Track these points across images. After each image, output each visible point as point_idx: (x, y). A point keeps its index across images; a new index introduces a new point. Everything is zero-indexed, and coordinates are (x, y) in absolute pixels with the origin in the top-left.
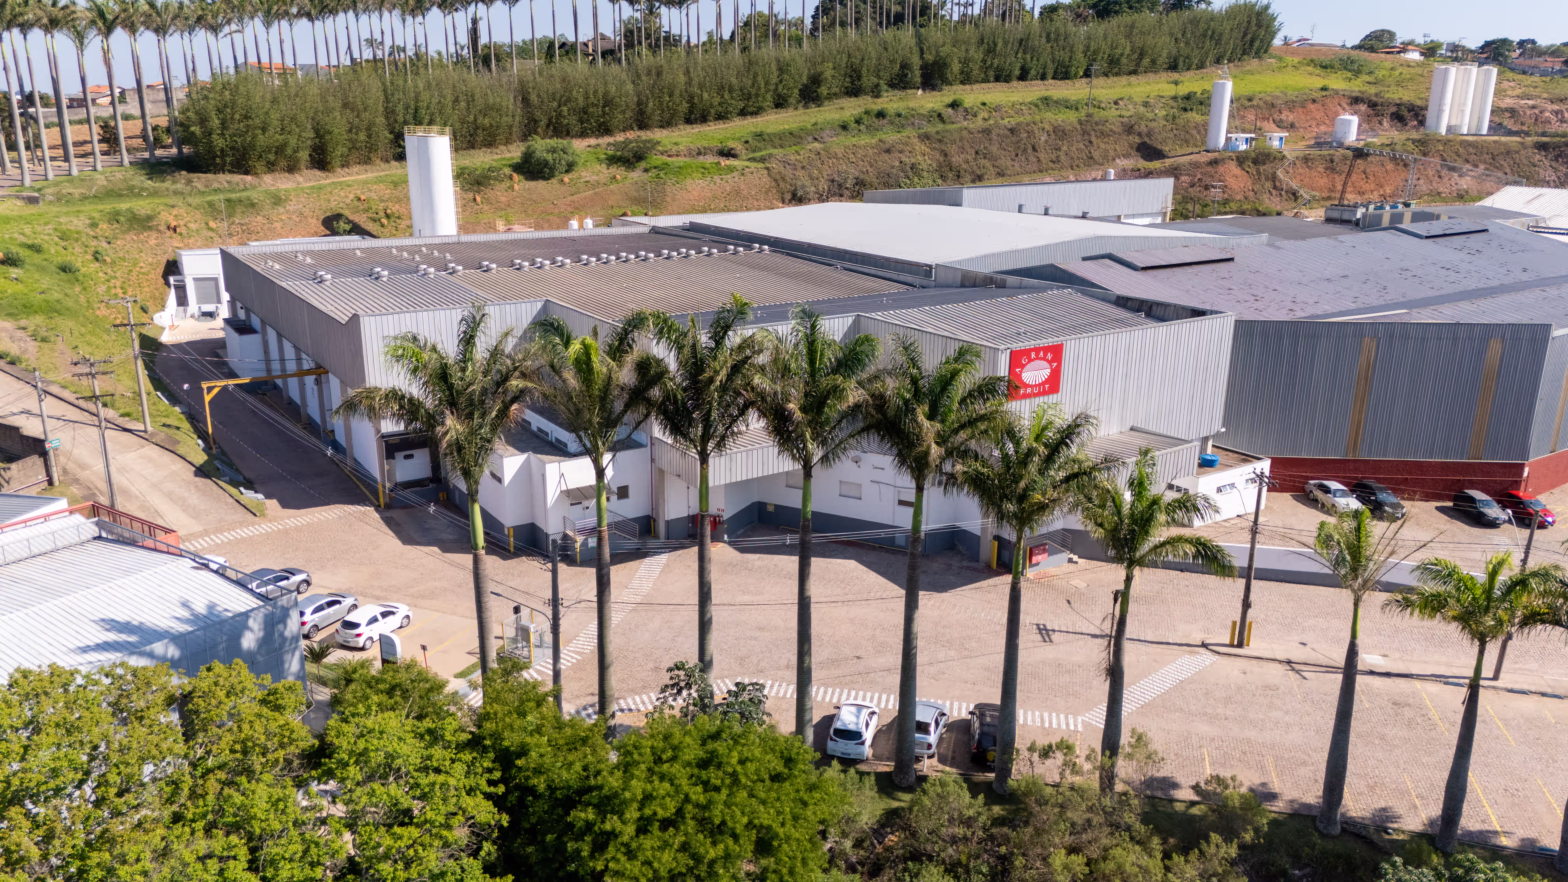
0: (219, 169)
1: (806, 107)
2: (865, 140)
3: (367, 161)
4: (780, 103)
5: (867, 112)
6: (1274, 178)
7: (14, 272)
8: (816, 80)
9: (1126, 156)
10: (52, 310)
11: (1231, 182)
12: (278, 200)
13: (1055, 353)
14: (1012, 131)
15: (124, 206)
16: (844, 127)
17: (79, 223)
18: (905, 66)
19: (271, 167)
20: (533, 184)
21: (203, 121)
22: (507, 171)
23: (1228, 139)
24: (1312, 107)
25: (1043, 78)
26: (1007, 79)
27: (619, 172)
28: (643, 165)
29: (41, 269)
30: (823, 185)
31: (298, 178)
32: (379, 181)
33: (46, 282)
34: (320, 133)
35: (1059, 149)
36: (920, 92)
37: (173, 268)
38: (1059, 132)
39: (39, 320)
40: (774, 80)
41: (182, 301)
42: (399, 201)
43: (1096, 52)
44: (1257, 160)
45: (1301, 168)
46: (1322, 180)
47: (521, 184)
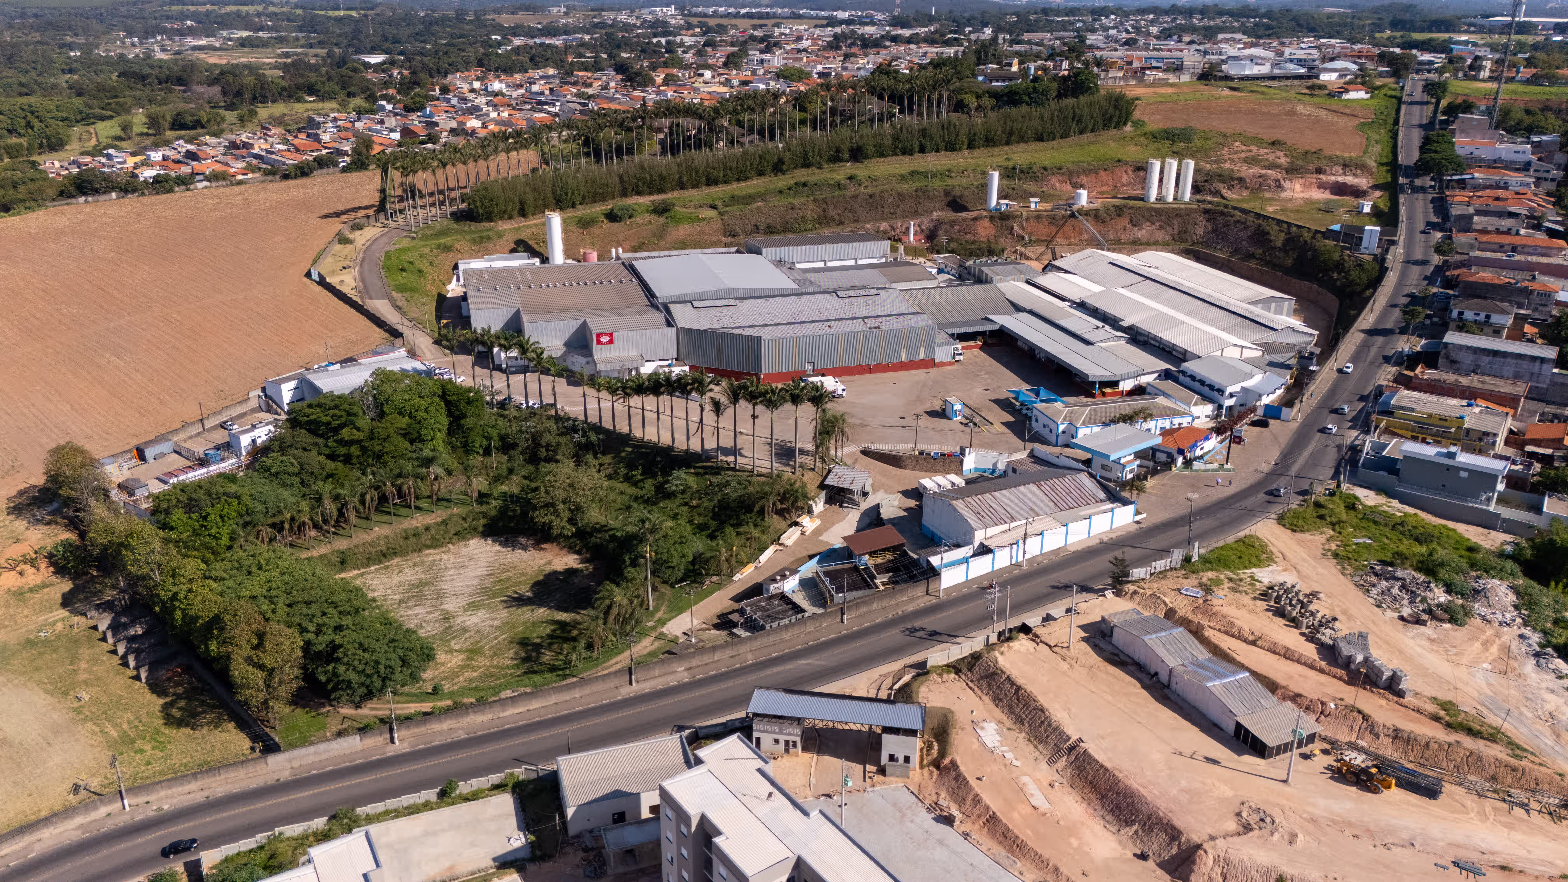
0: (481, 221)
1: (776, 175)
2: (784, 202)
4: (761, 174)
5: (796, 184)
6: (1012, 228)
7: (404, 274)
8: (781, 161)
9: (941, 210)
10: (413, 290)
11: (981, 230)
12: (500, 235)
13: (611, 335)
14: (871, 196)
15: (442, 241)
16: (780, 192)
17: (426, 250)
18: (838, 151)
19: (501, 218)
20: (612, 224)
22: (602, 218)
23: (998, 203)
24: (1103, 173)
25: (937, 151)
26: (911, 153)
27: (654, 218)
28: (667, 215)
29: (412, 272)
30: (749, 228)
31: (513, 222)
33: (412, 278)
34: (522, 203)
35: (898, 206)
36: (849, 164)
37: (456, 267)
38: (901, 196)
39: (408, 293)
41: (458, 280)
43: (975, 135)
44: (1002, 218)
45: (1032, 222)
46: (1044, 230)
47: (607, 225)
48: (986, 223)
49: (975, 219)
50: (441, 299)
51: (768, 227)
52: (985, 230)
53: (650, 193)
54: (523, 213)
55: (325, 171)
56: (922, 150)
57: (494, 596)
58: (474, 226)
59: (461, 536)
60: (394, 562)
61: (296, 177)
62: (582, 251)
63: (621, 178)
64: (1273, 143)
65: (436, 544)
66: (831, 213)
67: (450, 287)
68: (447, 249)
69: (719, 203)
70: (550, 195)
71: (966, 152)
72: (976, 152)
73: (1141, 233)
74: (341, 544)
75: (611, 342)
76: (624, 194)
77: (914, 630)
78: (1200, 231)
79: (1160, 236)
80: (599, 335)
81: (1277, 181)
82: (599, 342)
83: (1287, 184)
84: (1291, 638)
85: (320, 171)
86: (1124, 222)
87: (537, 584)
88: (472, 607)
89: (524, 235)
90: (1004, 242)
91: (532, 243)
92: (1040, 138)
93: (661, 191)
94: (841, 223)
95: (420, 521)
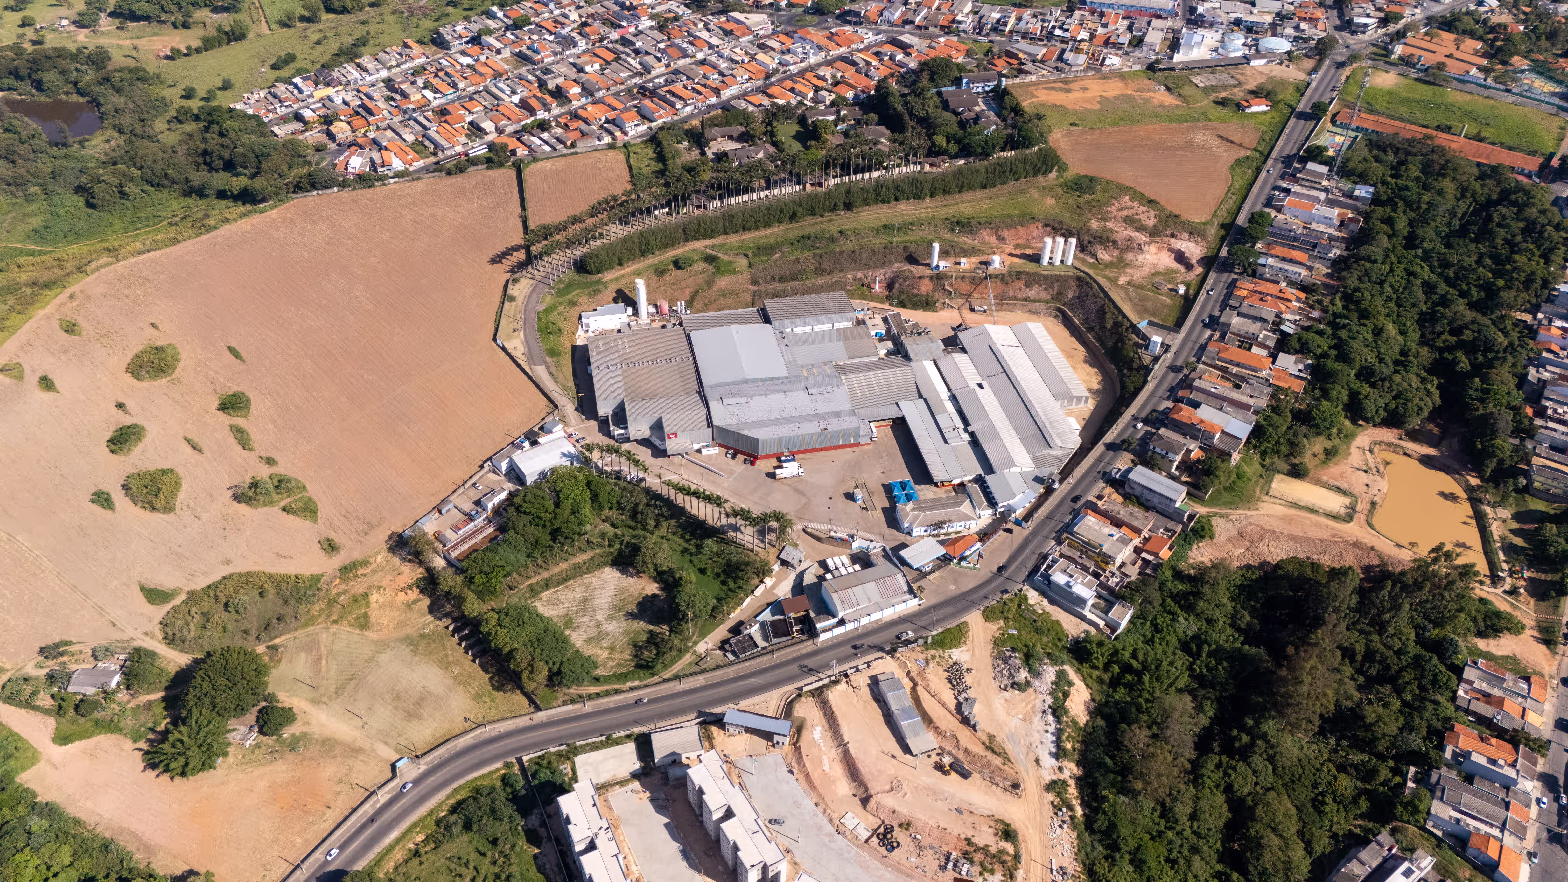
0: (593, 273)
1: (791, 222)
2: (793, 254)
5: (803, 233)
6: (945, 285)
7: (551, 336)
9: (901, 262)
10: (558, 351)
11: (923, 287)
12: (606, 286)
13: (676, 434)
15: (571, 295)
16: (792, 243)
17: (562, 308)
19: (608, 269)
20: (678, 272)
22: (671, 265)
23: (938, 264)
25: (907, 199)
26: (888, 202)
27: (705, 266)
28: (714, 264)
29: (555, 333)
30: (768, 278)
31: (614, 272)
32: (629, 273)
33: (556, 339)
34: (621, 256)
36: (842, 214)
37: (580, 318)
38: (874, 250)
39: (556, 356)
41: (582, 330)
44: (939, 278)
45: (960, 281)
46: (965, 287)
47: (675, 272)
48: (927, 281)
49: (920, 278)
50: (573, 350)
51: (781, 277)
52: (926, 287)
53: (704, 239)
54: (620, 264)
56: (896, 199)
57: (619, 611)
58: (589, 278)
59: (600, 566)
60: (571, 582)
61: (456, 175)
62: (658, 301)
63: (684, 232)
64: (1151, 201)
65: (589, 571)
66: (825, 265)
67: (577, 335)
68: (573, 304)
69: (750, 254)
71: (928, 199)
72: (935, 200)
73: (1032, 293)
75: (675, 437)
76: (686, 240)
77: (803, 666)
78: (1070, 294)
79: (1044, 295)
80: (669, 434)
81: (1141, 244)
82: (669, 438)
83: (1146, 248)
84: (948, 695)
86: (1021, 284)
87: (639, 604)
88: (610, 618)
89: (621, 285)
90: (938, 295)
91: (626, 293)
92: (984, 187)
93: (710, 237)
94: (830, 272)
95: (581, 558)
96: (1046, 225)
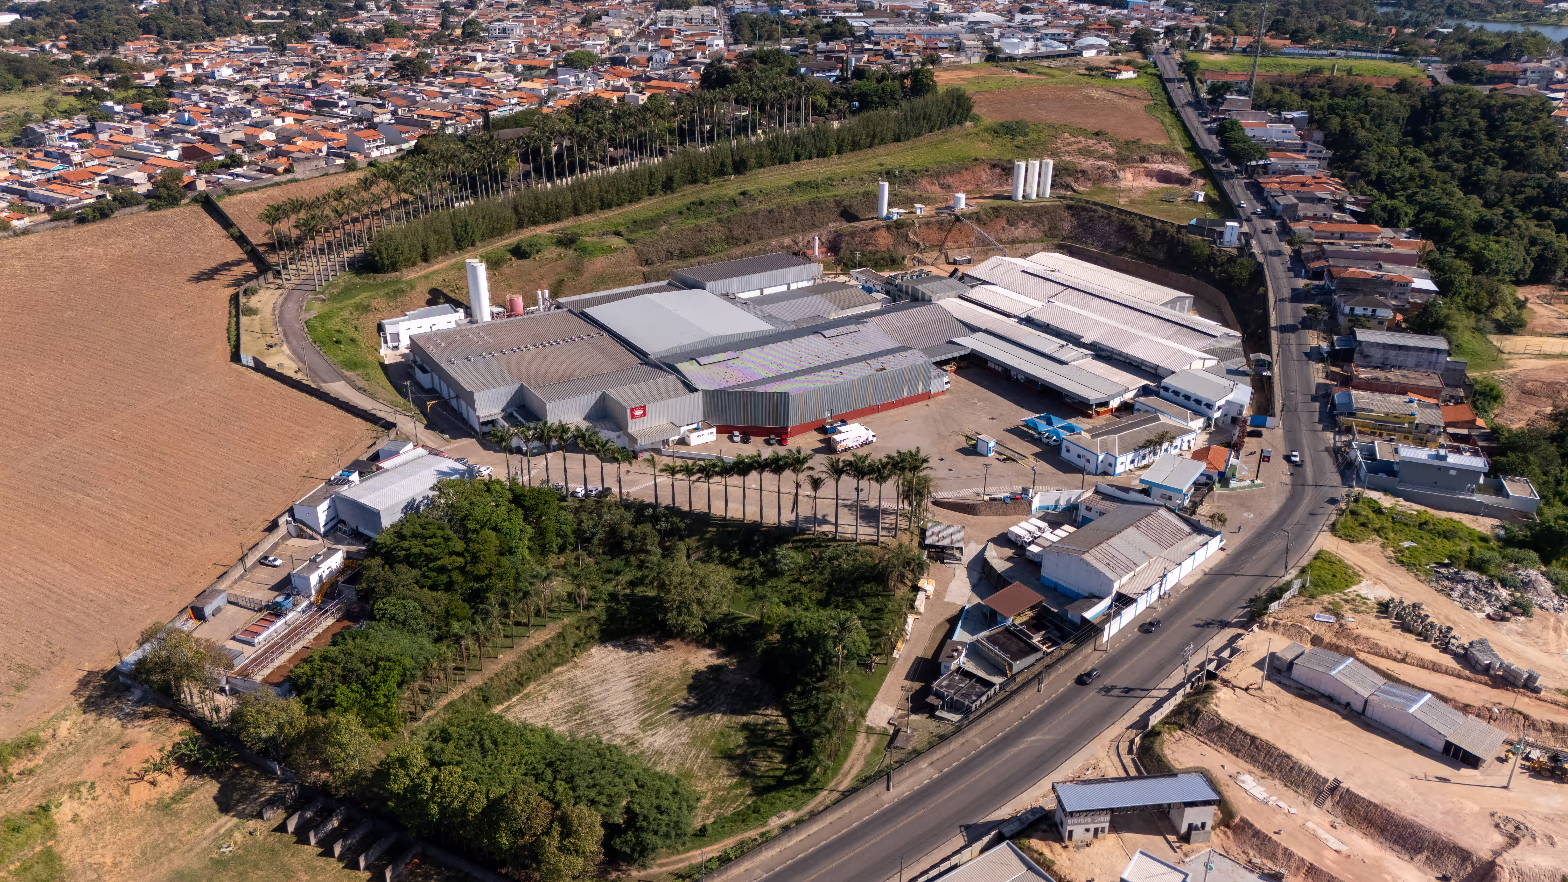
0: (386, 271)
2: (688, 224)
3: (444, 253)
4: (651, 193)
5: (693, 203)
6: (907, 236)
7: (341, 347)
8: (670, 179)
9: (836, 221)
10: (359, 364)
11: (881, 241)
12: (410, 286)
13: (644, 407)
14: (769, 212)
15: (356, 300)
16: (681, 213)
17: (346, 313)
18: (720, 164)
19: (406, 267)
20: (522, 261)
21: (380, 253)
22: (509, 256)
23: (890, 212)
24: (966, 173)
25: (810, 158)
26: (789, 162)
27: (562, 251)
28: (574, 246)
29: (347, 343)
30: (663, 254)
31: (419, 269)
32: (452, 267)
33: (352, 350)
34: (425, 248)
35: (796, 220)
36: (732, 177)
37: (380, 328)
38: (797, 210)
39: (358, 370)
40: (647, 182)
41: (385, 342)
42: (461, 279)
43: (839, 139)
44: (897, 227)
45: (924, 229)
46: (935, 235)
47: (516, 263)
48: (883, 233)
49: (873, 229)
50: (384, 368)
51: (682, 252)
52: (884, 239)
53: (547, 222)
54: (426, 258)
55: (128, 210)
56: (797, 158)
57: (659, 708)
58: (380, 278)
59: (580, 646)
60: (531, 687)
61: (94, 219)
62: (508, 296)
63: (515, 209)
64: (1097, 134)
65: (562, 660)
66: (737, 232)
67: (382, 352)
68: (365, 309)
69: (622, 229)
70: (451, 236)
71: (835, 157)
72: (846, 157)
73: (1018, 232)
74: (475, 680)
75: (644, 414)
76: (520, 226)
78: (1067, 226)
79: (1035, 233)
80: (633, 410)
81: (1113, 171)
82: (633, 417)
83: (1121, 175)
84: (1427, 651)
85: (122, 211)
86: (1003, 223)
88: (647, 725)
89: (436, 283)
90: (903, 250)
91: (446, 291)
92: (897, 139)
93: (557, 219)
94: (747, 242)
95: (537, 638)
96: (994, 166)
